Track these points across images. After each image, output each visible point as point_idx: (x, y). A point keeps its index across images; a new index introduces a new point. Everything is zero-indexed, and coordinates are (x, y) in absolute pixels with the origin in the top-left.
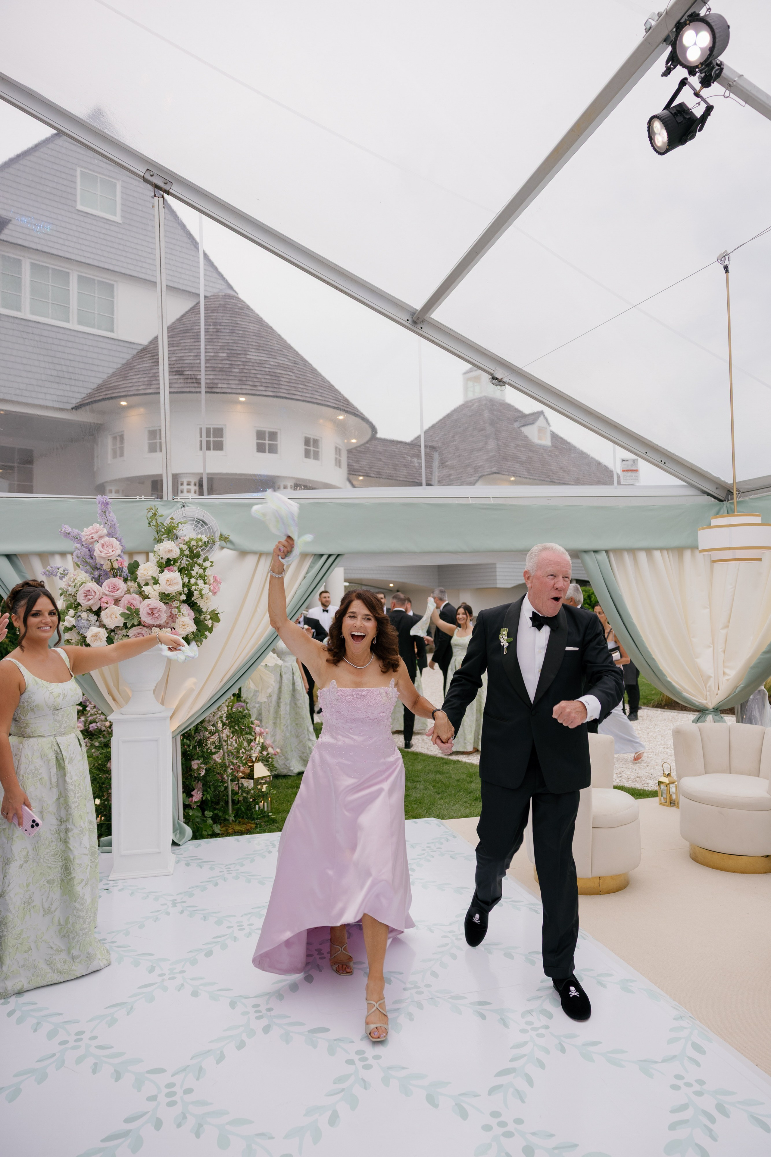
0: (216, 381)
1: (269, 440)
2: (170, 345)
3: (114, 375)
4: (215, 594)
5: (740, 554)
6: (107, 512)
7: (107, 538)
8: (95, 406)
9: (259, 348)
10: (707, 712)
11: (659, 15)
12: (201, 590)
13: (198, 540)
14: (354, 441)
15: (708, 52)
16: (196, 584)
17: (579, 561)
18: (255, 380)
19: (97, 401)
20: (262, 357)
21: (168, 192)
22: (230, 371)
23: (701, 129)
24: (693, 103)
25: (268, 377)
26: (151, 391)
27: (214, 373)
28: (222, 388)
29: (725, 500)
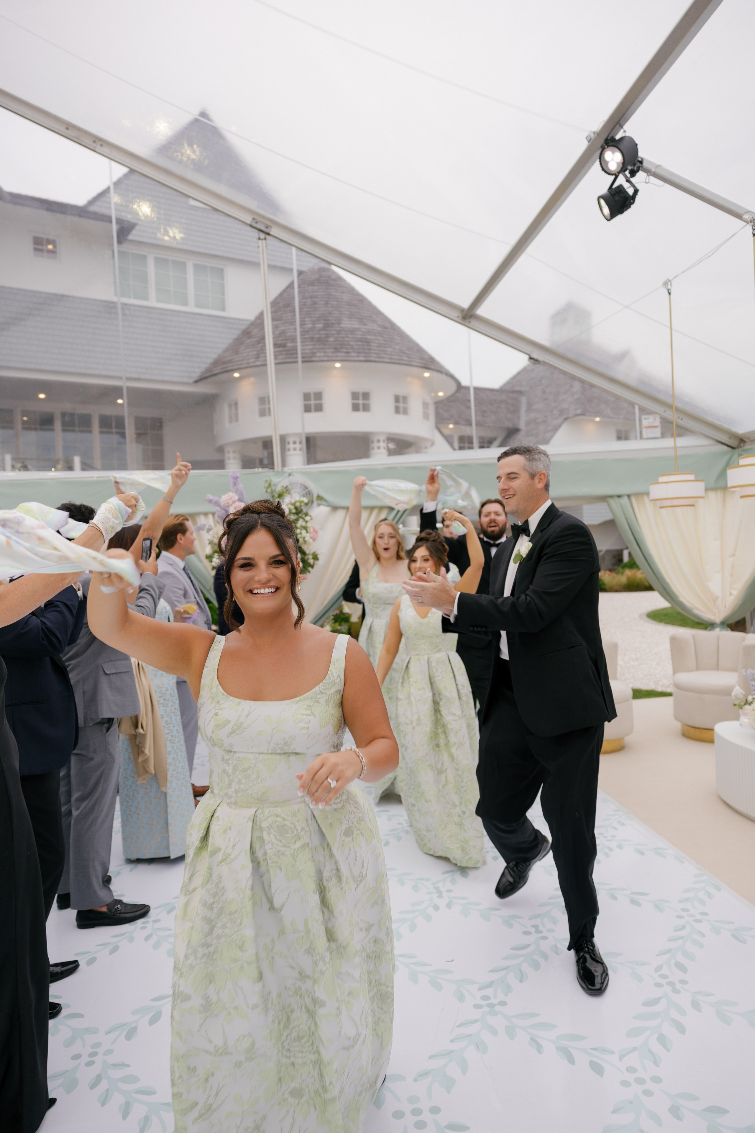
0: (315, 351)
1: (363, 399)
2: (274, 319)
3: (227, 350)
4: (314, 540)
5: (676, 502)
6: (237, 484)
7: (238, 503)
8: (213, 378)
9: (351, 316)
10: (716, 626)
11: (594, 133)
12: (304, 538)
13: (301, 502)
14: (441, 394)
15: (621, 165)
16: (301, 533)
17: (605, 504)
18: (349, 347)
19: (215, 375)
20: (355, 324)
21: (269, 234)
22: (327, 341)
23: (633, 203)
24: (626, 185)
25: (360, 343)
26: (258, 363)
27: (312, 343)
28: (319, 357)
29: (738, 448)
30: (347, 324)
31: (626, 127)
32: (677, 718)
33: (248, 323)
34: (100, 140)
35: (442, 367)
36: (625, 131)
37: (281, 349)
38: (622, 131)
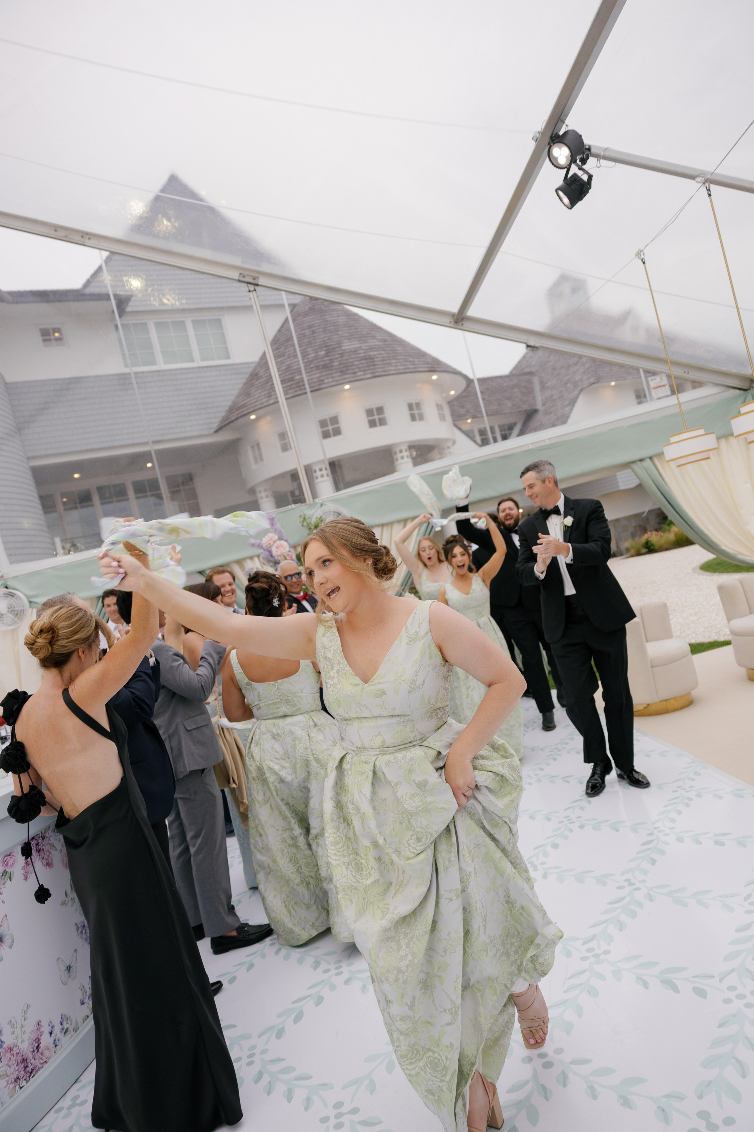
0: (322, 378)
1: (378, 414)
3: (239, 395)
5: (691, 459)
6: (274, 524)
7: (278, 542)
8: (232, 425)
9: (350, 337)
11: (539, 133)
14: (452, 393)
15: (570, 158)
17: (630, 470)
18: (354, 367)
19: (232, 422)
20: (355, 345)
21: (257, 285)
22: (332, 366)
23: (590, 188)
24: (580, 173)
25: (364, 361)
26: (271, 402)
27: (319, 371)
28: (328, 383)
29: (750, 389)
30: (348, 345)
31: (567, 122)
32: (740, 664)
33: (253, 365)
34: (87, 234)
35: (449, 367)
36: (567, 125)
37: (289, 384)
38: (564, 126)
